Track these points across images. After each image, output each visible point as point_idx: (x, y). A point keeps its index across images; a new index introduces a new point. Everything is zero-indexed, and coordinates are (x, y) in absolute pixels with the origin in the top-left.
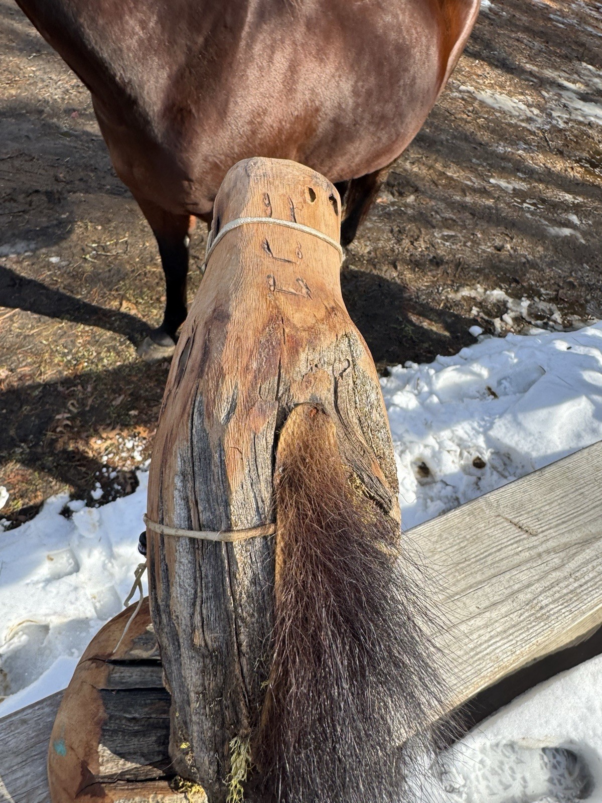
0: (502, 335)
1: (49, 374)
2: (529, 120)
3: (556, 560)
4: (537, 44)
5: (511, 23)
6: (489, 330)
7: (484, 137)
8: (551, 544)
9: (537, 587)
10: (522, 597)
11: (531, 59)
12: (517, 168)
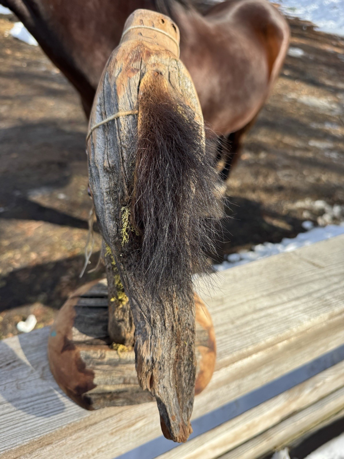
0: (324, 226)
1: (58, 256)
2: (331, 110)
3: (336, 280)
4: (332, 71)
5: (316, 62)
6: (315, 224)
7: (305, 120)
8: (334, 272)
9: (325, 291)
10: (315, 295)
11: (330, 78)
12: (325, 136)
